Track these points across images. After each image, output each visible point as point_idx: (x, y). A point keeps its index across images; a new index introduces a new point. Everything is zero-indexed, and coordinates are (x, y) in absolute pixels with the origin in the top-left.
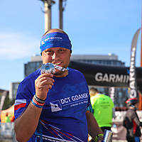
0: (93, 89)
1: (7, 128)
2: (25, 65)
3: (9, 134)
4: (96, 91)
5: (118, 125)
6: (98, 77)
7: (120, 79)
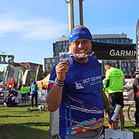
0: (108, 63)
1: (43, 95)
2: (54, 44)
3: (44, 99)
4: (111, 65)
5: (128, 90)
6: (112, 53)
7: (128, 53)
